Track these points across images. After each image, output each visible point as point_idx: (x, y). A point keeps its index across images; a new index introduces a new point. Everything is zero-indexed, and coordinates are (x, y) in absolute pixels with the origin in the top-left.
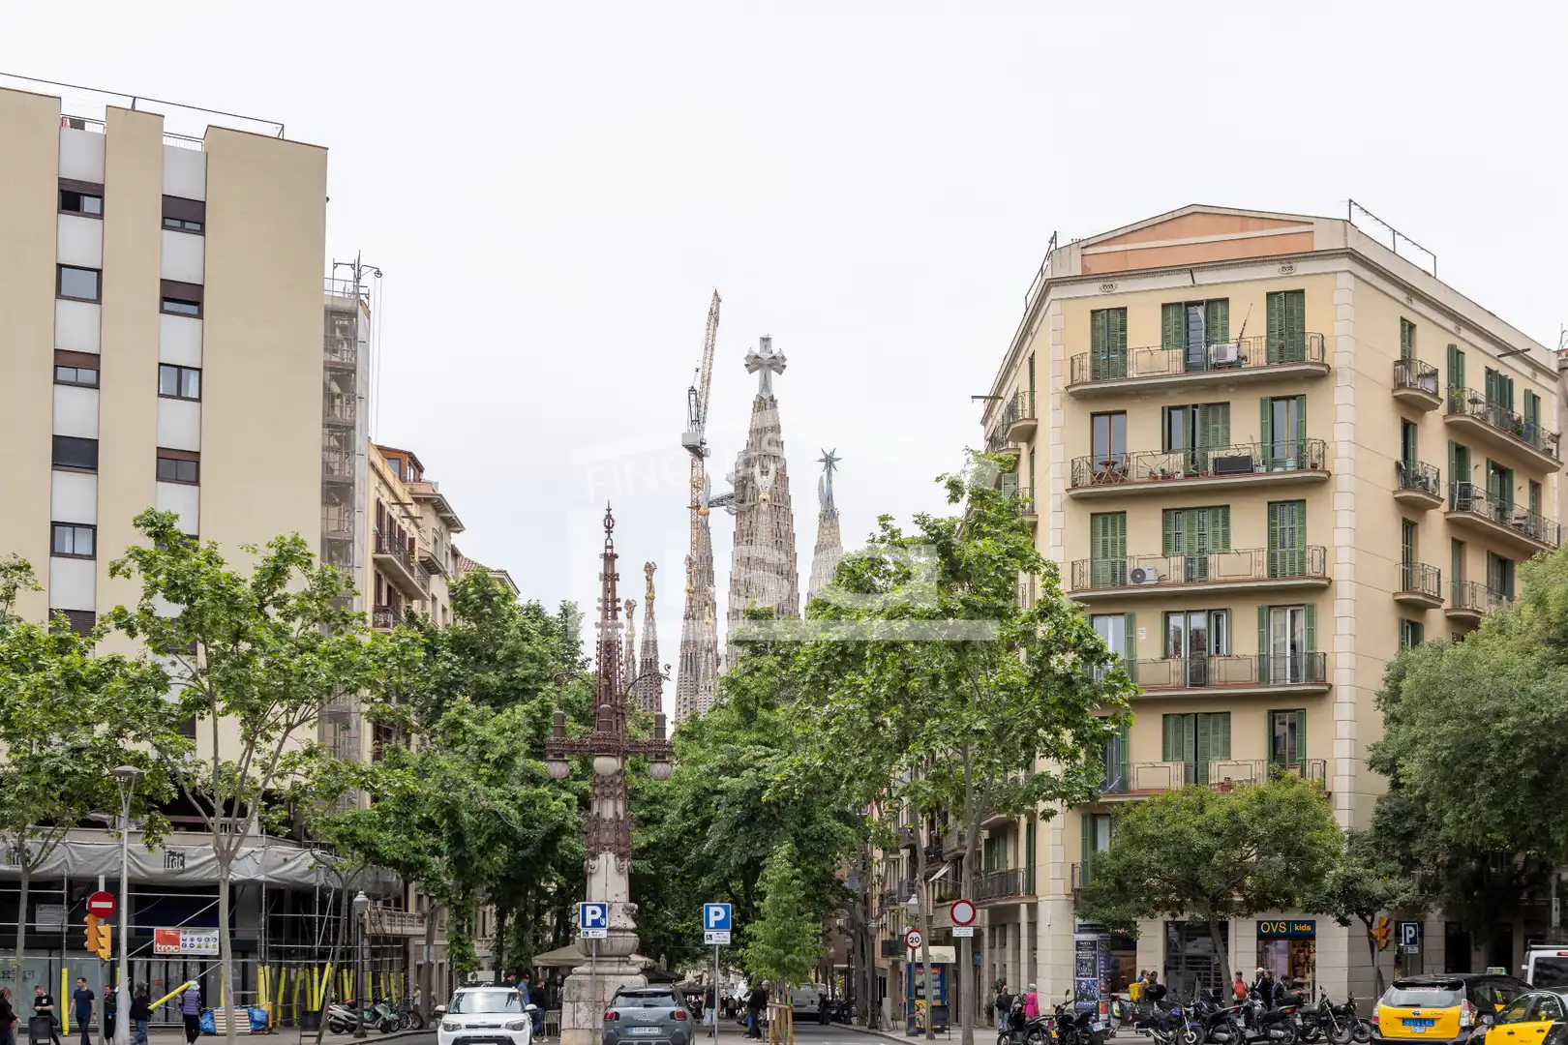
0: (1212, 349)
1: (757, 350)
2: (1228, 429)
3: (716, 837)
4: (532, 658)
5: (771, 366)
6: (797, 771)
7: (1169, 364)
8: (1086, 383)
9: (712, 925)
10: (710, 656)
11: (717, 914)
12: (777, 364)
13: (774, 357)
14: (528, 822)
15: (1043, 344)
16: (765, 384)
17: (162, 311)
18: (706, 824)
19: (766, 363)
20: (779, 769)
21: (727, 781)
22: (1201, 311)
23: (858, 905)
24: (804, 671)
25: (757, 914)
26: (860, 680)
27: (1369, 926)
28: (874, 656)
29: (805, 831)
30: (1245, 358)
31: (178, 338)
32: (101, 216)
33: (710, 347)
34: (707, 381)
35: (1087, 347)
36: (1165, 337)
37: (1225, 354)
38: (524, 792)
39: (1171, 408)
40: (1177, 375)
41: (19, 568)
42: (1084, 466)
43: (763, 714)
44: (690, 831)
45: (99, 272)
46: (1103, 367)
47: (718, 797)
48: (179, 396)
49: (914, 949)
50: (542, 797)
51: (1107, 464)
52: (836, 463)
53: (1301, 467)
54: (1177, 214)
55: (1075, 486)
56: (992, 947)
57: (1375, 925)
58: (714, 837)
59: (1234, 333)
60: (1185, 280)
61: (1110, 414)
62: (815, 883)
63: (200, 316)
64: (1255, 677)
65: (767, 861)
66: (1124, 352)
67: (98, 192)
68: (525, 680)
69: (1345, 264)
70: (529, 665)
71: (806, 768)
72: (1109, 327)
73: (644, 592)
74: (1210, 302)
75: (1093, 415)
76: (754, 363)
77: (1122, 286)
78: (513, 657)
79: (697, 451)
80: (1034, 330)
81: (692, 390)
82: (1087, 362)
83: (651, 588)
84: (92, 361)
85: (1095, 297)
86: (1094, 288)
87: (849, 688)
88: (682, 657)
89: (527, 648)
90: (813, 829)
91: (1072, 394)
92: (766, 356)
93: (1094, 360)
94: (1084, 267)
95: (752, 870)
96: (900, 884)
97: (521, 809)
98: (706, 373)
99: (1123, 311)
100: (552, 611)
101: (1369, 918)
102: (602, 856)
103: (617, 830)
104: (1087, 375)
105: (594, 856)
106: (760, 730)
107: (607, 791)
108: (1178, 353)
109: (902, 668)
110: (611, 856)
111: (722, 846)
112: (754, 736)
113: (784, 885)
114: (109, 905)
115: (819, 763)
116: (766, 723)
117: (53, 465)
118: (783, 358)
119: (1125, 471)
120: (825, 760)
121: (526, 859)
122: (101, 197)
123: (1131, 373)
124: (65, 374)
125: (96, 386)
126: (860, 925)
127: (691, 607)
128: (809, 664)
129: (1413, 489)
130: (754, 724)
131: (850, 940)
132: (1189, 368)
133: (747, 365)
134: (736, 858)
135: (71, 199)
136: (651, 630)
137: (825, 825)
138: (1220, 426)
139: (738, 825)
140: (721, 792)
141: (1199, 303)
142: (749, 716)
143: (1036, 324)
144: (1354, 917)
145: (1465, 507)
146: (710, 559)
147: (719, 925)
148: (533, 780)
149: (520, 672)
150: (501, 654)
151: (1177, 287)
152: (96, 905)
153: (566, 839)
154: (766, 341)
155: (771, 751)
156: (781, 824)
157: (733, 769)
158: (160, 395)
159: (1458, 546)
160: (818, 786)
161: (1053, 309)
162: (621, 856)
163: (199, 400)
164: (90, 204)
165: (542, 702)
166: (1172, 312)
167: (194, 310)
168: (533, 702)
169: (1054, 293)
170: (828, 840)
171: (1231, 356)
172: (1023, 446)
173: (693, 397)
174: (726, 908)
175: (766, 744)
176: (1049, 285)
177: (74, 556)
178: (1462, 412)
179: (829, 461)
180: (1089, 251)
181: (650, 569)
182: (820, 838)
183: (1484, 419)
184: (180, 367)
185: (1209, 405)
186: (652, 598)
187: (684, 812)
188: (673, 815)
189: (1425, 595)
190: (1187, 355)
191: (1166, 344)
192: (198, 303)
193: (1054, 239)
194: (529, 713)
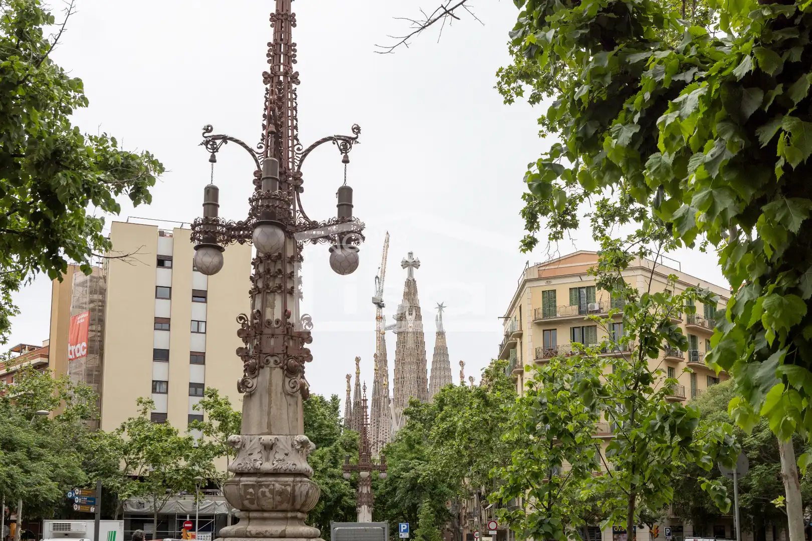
0: (589, 305)
1: (407, 259)
2: (596, 335)
3: (400, 496)
4: (328, 426)
5: (413, 265)
6: (431, 471)
7: (573, 311)
8: (541, 319)
9: (402, 531)
10: (386, 399)
11: (404, 527)
12: (416, 264)
13: (415, 261)
14: (332, 492)
15: (524, 301)
16: (411, 274)
17: (193, 301)
18: (395, 489)
19: (411, 264)
20: (424, 470)
21: (405, 474)
22: (584, 291)
23: (455, 520)
24: (434, 438)
25: (418, 526)
26: (454, 442)
27: (651, 529)
28: (458, 435)
29: (434, 492)
30: (602, 308)
31: (198, 310)
32: (171, 267)
33: (385, 258)
34: (383, 272)
35: (541, 306)
36: (571, 300)
37: (594, 307)
38: (331, 482)
39: (574, 328)
40: (576, 316)
41: (149, 402)
42: (541, 350)
43: (417, 446)
44: (388, 493)
45: (170, 288)
46: (547, 313)
47: (400, 480)
48: (198, 332)
49: (477, 538)
50: (338, 484)
51: (549, 350)
52: (444, 309)
53: (625, 350)
54: (575, 254)
55: (537, 358)
56: (510, 537)
57: (653, 529)
58: (399, 494)
59: (597, 299)
60: (578, 279)
61: (550, 330)
62: (438, 512)
63: (206, 302)
64: (609, 431)
65: (420, 505)
66: (555, 306)
67: (170, 259)
68: (325, 435)
69: (640, 272)
70: (327, 429)
71: (435, 470)
72: (549, 297)
73: (355, 370)
74: (587, 287)
75: (544, 331)
76: (405, 264)
77: (554, 282)
78: (321, 426)
79: (380, 305)
80: (521, 296)
81: (377, 277)
82: (541, 311)
83: (358, 368)
84: (167, 321)
85: (544, 286)
86: (543, 283)
87: (450, 445)
88: (373, 400)
89: (326, 422)
90: (437, 491)
91: (535, 323)
92: (411, 261)
93: (544, 310)
94: (539, 275)
95: (414, 508)
96: (474, 509)
97: (330, 488)
98: (383, 268)
99: (555, 291)
100: (328, 399)
101: (651, 526)
102: (363, 506)
103: (368, 497)
104: (541, 316)
105: (360, 506)
106: (416, 453)
107: (364, 483)
108: (576, 307)
109: (469, 439)
110: (366, 506)
111: (402, 499)
112: (413, 455)
113: (427, 516)
114: (190, 525)
115: (440, 469)
116: (418, 450)
117: (154, 359)
118: (419, 261)
119: (556, 352)
120: (442, 468)
121: (330, 506)
122: (172, 261)
123: (558, 315)
124: (159, 326)
125: (169, 330)
126: (456, 528)
127: (377, 377)
128: (436, 436)
129: (673, 356)
130: (413, 450)
131: (452, 534)
132: (580, 313)
133: (402, 265)
134: (407, 503)
135: (161, 262)
136: (358, 388)
137: (442, 489)
138: (593, 334)
139: (408, 491)
140: (402, 478)
141: (584, 288)
142: (411, 447)
143: (522, 294)
144: (645, 525)
145: (696, 360)
146: (385, 355)
147: (404, 531)
148: (332, 476)
149: (324, 432)
150: (316, 425)
151: (575, 282)
152: (186, 525)
153: (345, 498)
154: (411, 254)
155: (421, 462)
156: (425, 490)
157: (407, 470)
158: (192, 332)
159: (693, 375)
160: (440, 477)
161: (527, 289)
162: (369, 506)
163: (205, 333)
164: (167, 263)
165: (335, 446)
166: (573, 292)
167: (203, 299)
168: (332, 447)
169: (528, 285)
170: (443, 495)
171: (597, 308)
172: (518, 339)
173: (377, 280)
174: (407, 525)
175: (418, 459)
176: (526, 282)
177: (160, 393)
178: (694, 323)
179: (441, 307)
180: (541, 269)
181: (358, 360)
182: (440, 495)
183: (703, 324)
184: (198, 321)
185: (588, 326)
186: (359, 373)
187: (386, 484)
188: (381, 486)
189: (678, 397)
190: (580, 308)
191: (571, 304)
192: (205, 297)
193: (527, 263)
194: (331, 451)
